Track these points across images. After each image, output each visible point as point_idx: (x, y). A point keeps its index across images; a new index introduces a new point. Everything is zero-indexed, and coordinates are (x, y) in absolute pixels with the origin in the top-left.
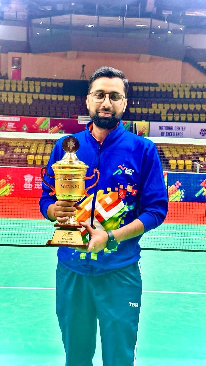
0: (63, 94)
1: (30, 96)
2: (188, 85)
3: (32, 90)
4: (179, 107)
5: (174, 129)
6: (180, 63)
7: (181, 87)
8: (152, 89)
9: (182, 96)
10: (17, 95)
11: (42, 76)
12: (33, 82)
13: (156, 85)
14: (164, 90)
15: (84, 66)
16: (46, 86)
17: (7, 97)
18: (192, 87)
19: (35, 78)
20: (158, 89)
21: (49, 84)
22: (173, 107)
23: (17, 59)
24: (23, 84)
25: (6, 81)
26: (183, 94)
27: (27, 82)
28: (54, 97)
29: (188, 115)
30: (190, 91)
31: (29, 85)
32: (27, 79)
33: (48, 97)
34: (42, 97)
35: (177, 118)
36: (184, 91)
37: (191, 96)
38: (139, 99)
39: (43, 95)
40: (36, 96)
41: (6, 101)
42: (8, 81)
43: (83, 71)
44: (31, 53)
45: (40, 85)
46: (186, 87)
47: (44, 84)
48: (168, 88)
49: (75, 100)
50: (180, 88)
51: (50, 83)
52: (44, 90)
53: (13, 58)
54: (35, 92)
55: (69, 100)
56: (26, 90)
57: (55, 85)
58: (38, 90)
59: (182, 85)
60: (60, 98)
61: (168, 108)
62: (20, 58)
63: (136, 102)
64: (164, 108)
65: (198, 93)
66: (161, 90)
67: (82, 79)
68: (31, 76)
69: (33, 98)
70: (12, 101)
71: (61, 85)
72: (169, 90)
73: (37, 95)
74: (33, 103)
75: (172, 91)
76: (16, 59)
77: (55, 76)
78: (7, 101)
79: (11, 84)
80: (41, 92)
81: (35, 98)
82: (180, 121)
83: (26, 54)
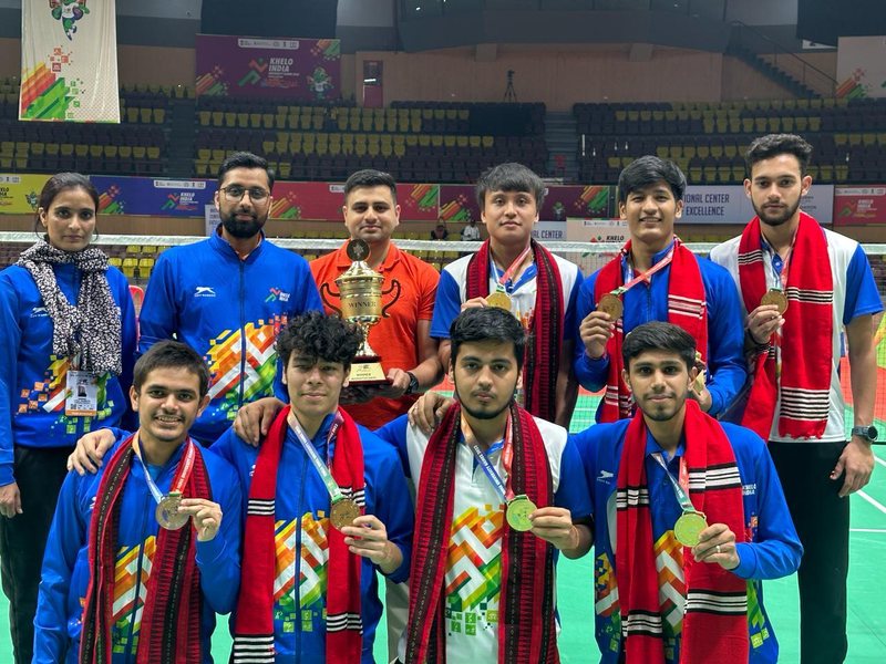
0: (468, 134)
1: (400, 140)
2: (736, 104)
3: (404, 127)
4: (717, 152)
5: (703, 199)
6: (718, 57)
7: (720, 108)
8: (658, 116)
9: (722, 128)
10: (374, 139)
11: (425, 98)
12: (407, 111)
13: (666, 107)
14: (683, 116)
15: (510, 74)
16: (434, 117)
17: (354, 143)
18: (746, 107)
19: (411, 102)
20: (670, 116)
21: (440, 114)
22: (703, 152)
23: (375, 64)
24: (386, 117)
25: (353, 109)
26: (725, 124)
27: (395, 110)
28: (450, 141)
29: (735, 168)
30: (741, 117)
31: (398, 117)
32: (395, 105)
33: (437, 141)
34: (425, 141)
35: (711, 177)
36: (728, 118)
37: (742, 126)
38: (630, 139)
39: (427, 137)
40: (412, 141)
41: (351, 152)
42: (356, 111)
43: (510, 83)
44: (402, 50)
45: (422, 117)
46: (733, 108)
47: (428, 114)
48: (693, 112)
49: (494, 145)
50: (718, 112)
51: (443, 111)
52: (430, 127)
53: (365, 62)
54: (410, 132)
55: (482, 145)
56: (392, 127)
57: (452, 114)
58: (417, 127)
59: (723, 104)
60: (463, 141)
61: (693, 156)
62: (380, 63)
63: (621, 145)
64: (683, 156)
65: (758, 120)
66: (677, 118)
67: (507, 101)
68: (402, 99)
69: (406, 145)
70: (364, 152)
71: (464, 115)
72: (696, 116)
73: (415, 137)
74: (406, 153)
75: (702, 118)
76: (371, 64)
77: (453, 97)
78: (354, 152)
79: (361, 116)
80: (423, 132)
81: (410, 143)
82: (717, 182)
83: (392, 53)
